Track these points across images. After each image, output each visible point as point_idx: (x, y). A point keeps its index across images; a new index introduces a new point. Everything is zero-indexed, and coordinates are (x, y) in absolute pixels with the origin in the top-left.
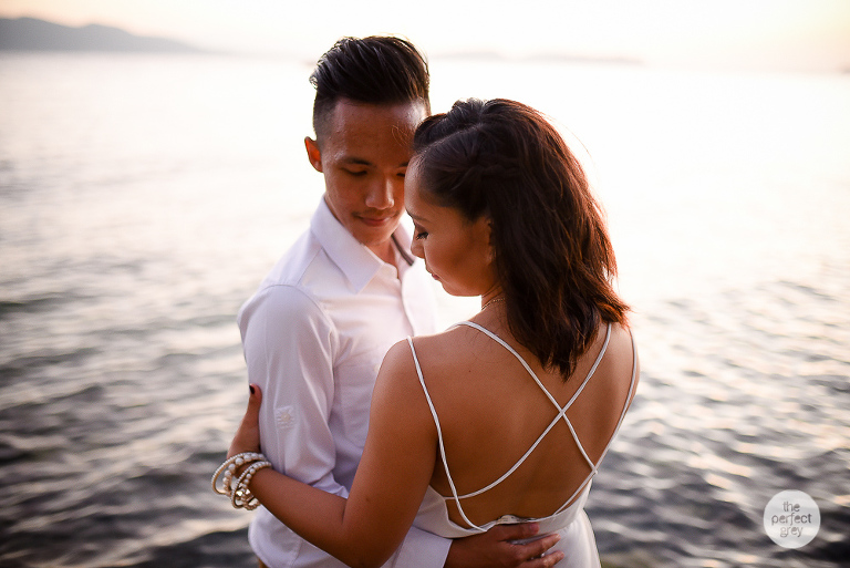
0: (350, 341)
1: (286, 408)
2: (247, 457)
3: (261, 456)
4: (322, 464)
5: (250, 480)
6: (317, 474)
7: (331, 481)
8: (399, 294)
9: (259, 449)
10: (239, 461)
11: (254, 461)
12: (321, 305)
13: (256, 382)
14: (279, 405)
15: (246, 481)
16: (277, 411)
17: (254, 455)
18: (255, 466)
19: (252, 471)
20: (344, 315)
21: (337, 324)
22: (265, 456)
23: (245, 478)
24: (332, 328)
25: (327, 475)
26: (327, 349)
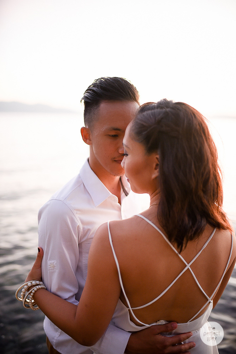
0: (89, 230)
1: (53, 261)
2: (34, 283)
3: (41, 283)
4: (69, 291)
5: (34, 294)
6: (66, 295)
7: (74, 299)
8: (120, 209)
9: (41, 279)
10: (29, 284)
11: (38, 285)
12: (75, 212)
13: (41, 246)
14: (50, 259)
15: (32, 294)
16: (49, 262)
17: (38, 282)
18: (37, 287)
19: (35, 289)
20: (86, 218)
21: (82, 222)
22: (44, 283)
23: (31, 292)
24: (79, 223)
25: (72, 297)
26: (75, 234)
